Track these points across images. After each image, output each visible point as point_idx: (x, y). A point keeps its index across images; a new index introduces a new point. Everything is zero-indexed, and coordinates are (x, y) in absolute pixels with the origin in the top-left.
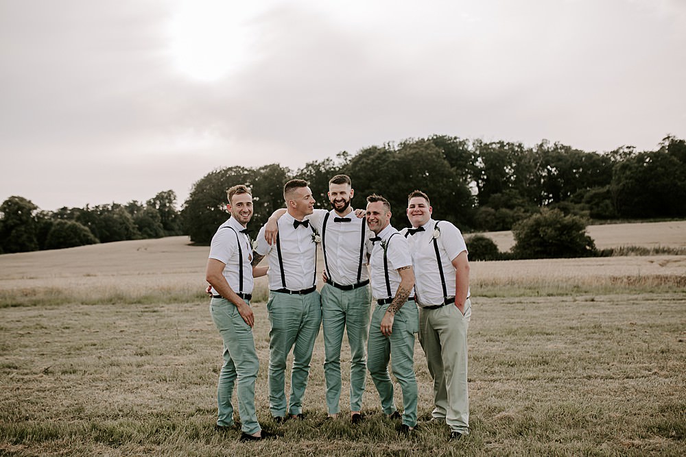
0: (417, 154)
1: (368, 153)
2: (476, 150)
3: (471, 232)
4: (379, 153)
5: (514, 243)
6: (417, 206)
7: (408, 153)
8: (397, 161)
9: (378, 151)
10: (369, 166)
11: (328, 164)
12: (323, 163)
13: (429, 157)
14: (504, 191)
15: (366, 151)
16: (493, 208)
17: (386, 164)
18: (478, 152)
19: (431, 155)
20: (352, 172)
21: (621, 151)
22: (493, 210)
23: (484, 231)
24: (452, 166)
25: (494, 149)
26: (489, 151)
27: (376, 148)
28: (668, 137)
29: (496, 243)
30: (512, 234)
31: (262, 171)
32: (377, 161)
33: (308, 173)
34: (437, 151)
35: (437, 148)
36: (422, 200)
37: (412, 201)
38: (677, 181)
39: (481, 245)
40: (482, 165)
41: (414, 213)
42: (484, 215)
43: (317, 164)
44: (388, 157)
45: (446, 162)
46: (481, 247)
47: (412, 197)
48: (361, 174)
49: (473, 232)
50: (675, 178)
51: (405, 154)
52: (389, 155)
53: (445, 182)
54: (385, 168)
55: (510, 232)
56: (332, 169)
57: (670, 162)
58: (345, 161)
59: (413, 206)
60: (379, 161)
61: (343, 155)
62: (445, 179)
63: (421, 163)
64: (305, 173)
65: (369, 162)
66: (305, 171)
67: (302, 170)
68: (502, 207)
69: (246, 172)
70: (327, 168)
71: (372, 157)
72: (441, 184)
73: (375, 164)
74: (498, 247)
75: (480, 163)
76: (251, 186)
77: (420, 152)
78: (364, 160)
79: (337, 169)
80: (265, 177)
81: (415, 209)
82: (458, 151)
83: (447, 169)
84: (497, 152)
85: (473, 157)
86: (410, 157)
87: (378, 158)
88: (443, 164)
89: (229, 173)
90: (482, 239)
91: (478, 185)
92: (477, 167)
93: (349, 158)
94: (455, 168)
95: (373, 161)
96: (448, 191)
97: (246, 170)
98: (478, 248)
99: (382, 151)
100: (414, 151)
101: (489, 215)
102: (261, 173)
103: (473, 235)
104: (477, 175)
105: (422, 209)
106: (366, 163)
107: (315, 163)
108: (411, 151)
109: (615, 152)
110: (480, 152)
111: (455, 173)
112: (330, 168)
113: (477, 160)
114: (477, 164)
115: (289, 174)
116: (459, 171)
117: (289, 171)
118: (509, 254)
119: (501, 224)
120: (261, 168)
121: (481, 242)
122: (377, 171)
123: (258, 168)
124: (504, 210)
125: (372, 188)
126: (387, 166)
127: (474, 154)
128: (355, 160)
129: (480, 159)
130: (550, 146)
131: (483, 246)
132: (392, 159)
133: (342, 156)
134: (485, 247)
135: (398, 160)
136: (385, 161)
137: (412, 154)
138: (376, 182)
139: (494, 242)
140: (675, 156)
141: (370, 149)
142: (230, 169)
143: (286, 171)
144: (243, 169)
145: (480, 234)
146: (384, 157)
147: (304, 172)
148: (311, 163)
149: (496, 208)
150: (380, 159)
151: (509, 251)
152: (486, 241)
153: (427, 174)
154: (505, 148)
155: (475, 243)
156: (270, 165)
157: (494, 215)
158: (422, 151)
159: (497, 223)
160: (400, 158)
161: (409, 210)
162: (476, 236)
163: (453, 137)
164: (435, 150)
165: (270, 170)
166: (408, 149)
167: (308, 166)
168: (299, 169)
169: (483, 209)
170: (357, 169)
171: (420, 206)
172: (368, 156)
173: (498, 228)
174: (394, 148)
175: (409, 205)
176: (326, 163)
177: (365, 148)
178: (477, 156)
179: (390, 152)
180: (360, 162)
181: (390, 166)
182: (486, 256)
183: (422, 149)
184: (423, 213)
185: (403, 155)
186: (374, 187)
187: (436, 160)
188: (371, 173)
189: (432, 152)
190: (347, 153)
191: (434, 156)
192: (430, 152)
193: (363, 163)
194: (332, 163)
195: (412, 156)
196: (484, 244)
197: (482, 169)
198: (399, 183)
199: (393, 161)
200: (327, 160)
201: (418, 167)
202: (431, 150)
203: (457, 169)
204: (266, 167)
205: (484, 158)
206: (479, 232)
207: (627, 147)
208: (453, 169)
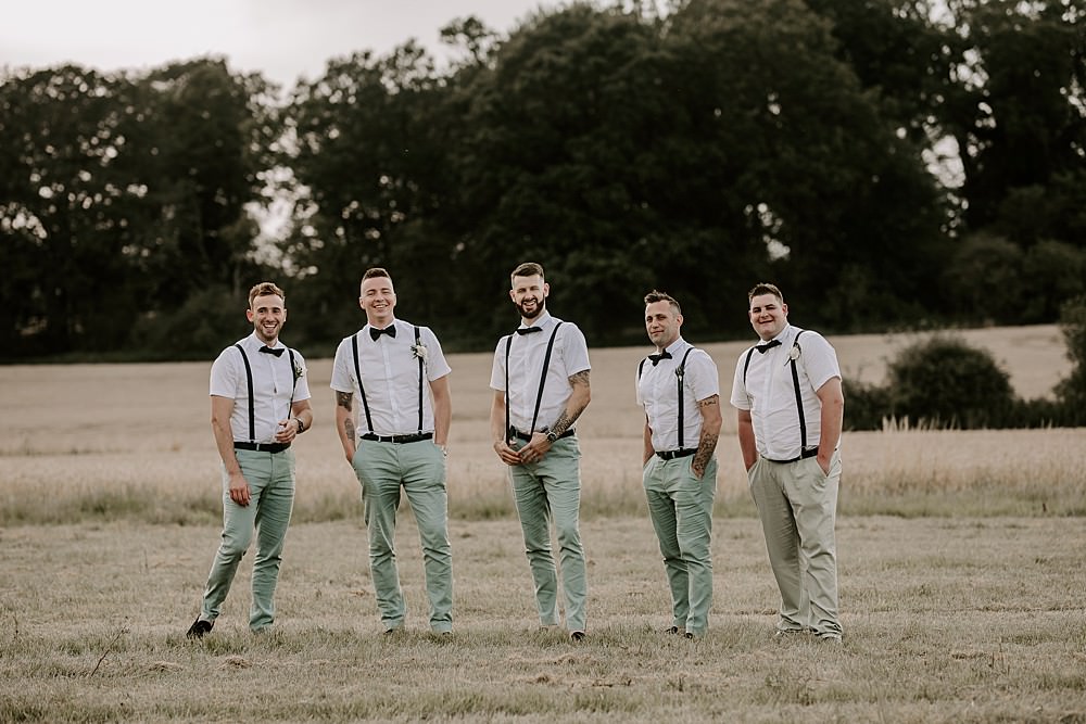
0: (738, 37)
1: (559, 28)
2: (959, 22)
3: (917, 329)
4: (601, 32)
5: (1067, 368)
6: (763, 309)
7: (704, 32)
8: (663, 58)
9: (597, 24)
10: (561, 79)
11: (411, 68)
12: (392, 63)
13: (784, 47)
14: (1056, 177)
15: (553, 21)
16: (1012, 239)
17: (624, 70)
18: (964, 31)
19: (791, 39)
20: (498, 96)
22: (1012, 248)
23: (977, 323)
24: (868, 81)
25: (1024, 20)
26: (1005, 26)
27: (588, 10)
29: (1003, 369)
30: (1062, 337)
31: (160, 86)
32: (592, 60)
33: (334, 99)
34: (812, 25)
35: (812, 16)
36: (770, 299)
37: (755, 301)
39: (953, 372)
40: (980, 79)
41: (762, 321)
42: (978, 265)
43: (370, 65)
44: (633, 45)
45: (843, 68)
46: (952, 381)
47: (755, 295)
48: (532, 105)
49: (926, 329)
51: (694, 37)
52: (637, 37)
53: (838, 141)
54: (622, 85)
55: (1052, 330)
56: (426, 86)
58: (470, 56)
59: (758, 310)
60: (601, 60)
61: (466, 32)
62: (839, 131)
63: (754, 68)
64: (326, 98)
65: (563, 60)
66: (325, 90)
67: (314, 87)
68: (1046, 237)
69: (101, 92)
70: (407, 79)
71: (573, 43)
72: (825, 148)
73: (583, 69)
74: (1012, 382)
75: (970, 73)
76: (120, 140)
77: (749, 28)
78: (545, 54)
79: (442, 83)
80: (173, 111)
81: (762, 314)
82: (890, 22)
83: (846, 92)
84: (1031, 32)
85: (946, 50)
86: (713, 48)
87: (596, 48)
88: (831, 74)
89: (37, 90)
90: (956, 352)
91: (963, 153)
92: (960, 84)
93: (485, 44)
94: (879, 88)
95: (578, 58)
96: (848, 175)
97: (104, 82)
98: (940, 385)
99: (611, 24)
100: (729, 25)
101: (998, 265)
102: (157, 95)
103: (925, 338)
104: (959, 114)
105: (771, 312)
106: (552, 65)
107: (361, 63)
108: (716, 25)
110: (973, 30)
111: (875, 109)
112: (417, 81)
113: (963, 61)
114: (963, 72)
115: (262, 99)
116: (893, 101)
117: (261, 89)
118: (1050, 405)
119: (1042, 300)
120: (158, 75)
121: (951, 361)
122: (591, 95)
123: (145, 74)
124: (1052, 248)
125: (569, 159)
126: (629, 79)
127: (952, 38)
128: (509, 55)
129: (972, 56)
131: (958, 379)
132: (646, 54)
133: (462, 38)
134: (967, 380)
135: (668, 56)
136: (620, 59)
137: (718, 36)
138: (586, 138)
139: (998, 363)
141: (566, 14)
142: (43, 77)
143: (250, 86)
144: (91, 78)
145: (949, 335)
146: (617, 45)
147: (318, 94)
148: (348, 59)
149: (1025, 240)
150: (602, 54)
151: (1052, 397)
152: (973, 361)
153: (775, 109)
154: (1065, 17)
155: (932, 367)
156: (191, 66)
157: (1017, 264)
158: (759, 24)
159: (1027, 295)
160: (674, 51)
161: (753, 316)
162: (934, 341)
164: (804, 23)
165: (194, 83)
166: (707, 18)
167: (335, 70)
168: (301, 83)
169: (978, 241)
170: (517, 86)
171: (769, 307)
172: (558, 42)
173: (1030, 312)
174: (653, 8)
175: (752, 307)
176: (403, 62)
177: (549, 12)
178: (960, 47)
179: (640, 29)
180: (530, 63)
181: (640, 79)
182: (969, 413)
183: (757, 17)
184: (774, 318)
185: (688, 40)
186: (579, 155)
187: (806, 58)
188: (570, 105)
189: (794, 29)
190: (480, 26)
191: (801, 46)
192: (785, 29)
193: (539, 65)
194: (423, 61)
195: (721, 44)
196: (960, 370)
197: (977, 95)
198: (672, 143)
199: (651, 61)
200: (408, 50)
201: (742, 85)
202: (790, 22)
203: (886, 92)
204: (173, 71)
205: (987, 52)
206: (947, 326)
208: (868, 94)
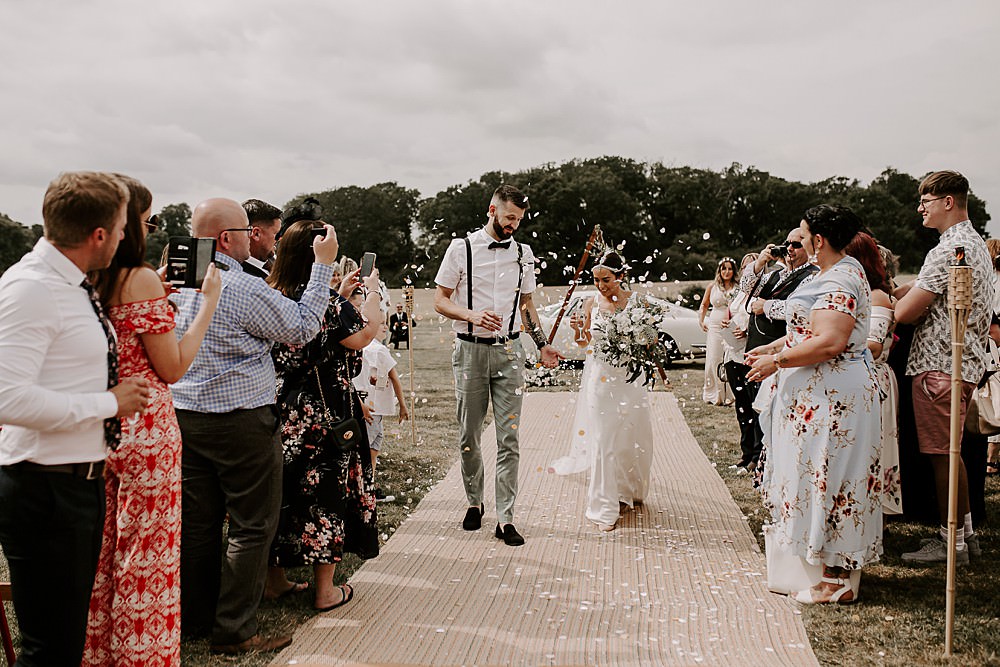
13: (608, 188)
14: (692, 232)
16: (680, 252)
19: (609, 185)
21: (832, 183)
22: (680, 255)
25: (678, 177)
28: (889, 171)
34: (616, 180)
38: (895, 227)
45: (627, 194)
50: (893, 224)
54: (555, 199)
57: (890, 203)
68: (692, 251)
84: (681, 181)
109: (825, 183)
130: (741, 171)
140: (895, 195)
154: (691, 176)
163: (627, 158)
189: (611, 182)
191: (613, 187)
192: (608, 182)
207: (839, 179)
